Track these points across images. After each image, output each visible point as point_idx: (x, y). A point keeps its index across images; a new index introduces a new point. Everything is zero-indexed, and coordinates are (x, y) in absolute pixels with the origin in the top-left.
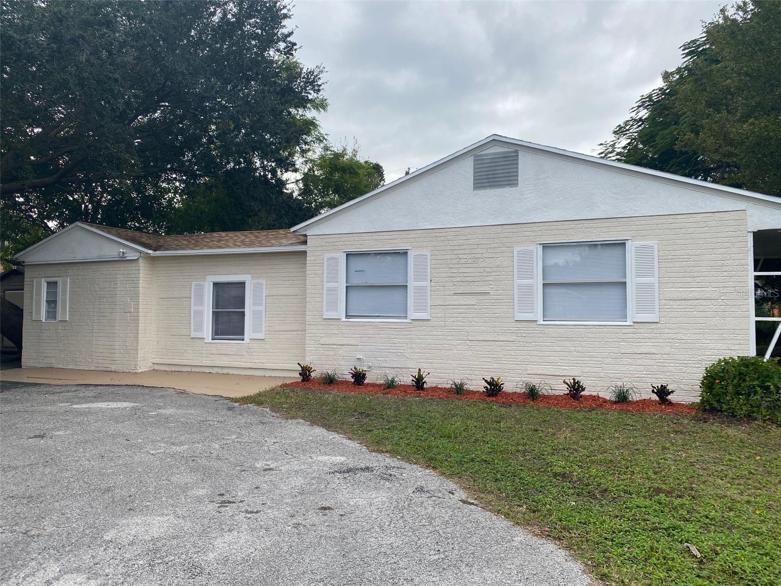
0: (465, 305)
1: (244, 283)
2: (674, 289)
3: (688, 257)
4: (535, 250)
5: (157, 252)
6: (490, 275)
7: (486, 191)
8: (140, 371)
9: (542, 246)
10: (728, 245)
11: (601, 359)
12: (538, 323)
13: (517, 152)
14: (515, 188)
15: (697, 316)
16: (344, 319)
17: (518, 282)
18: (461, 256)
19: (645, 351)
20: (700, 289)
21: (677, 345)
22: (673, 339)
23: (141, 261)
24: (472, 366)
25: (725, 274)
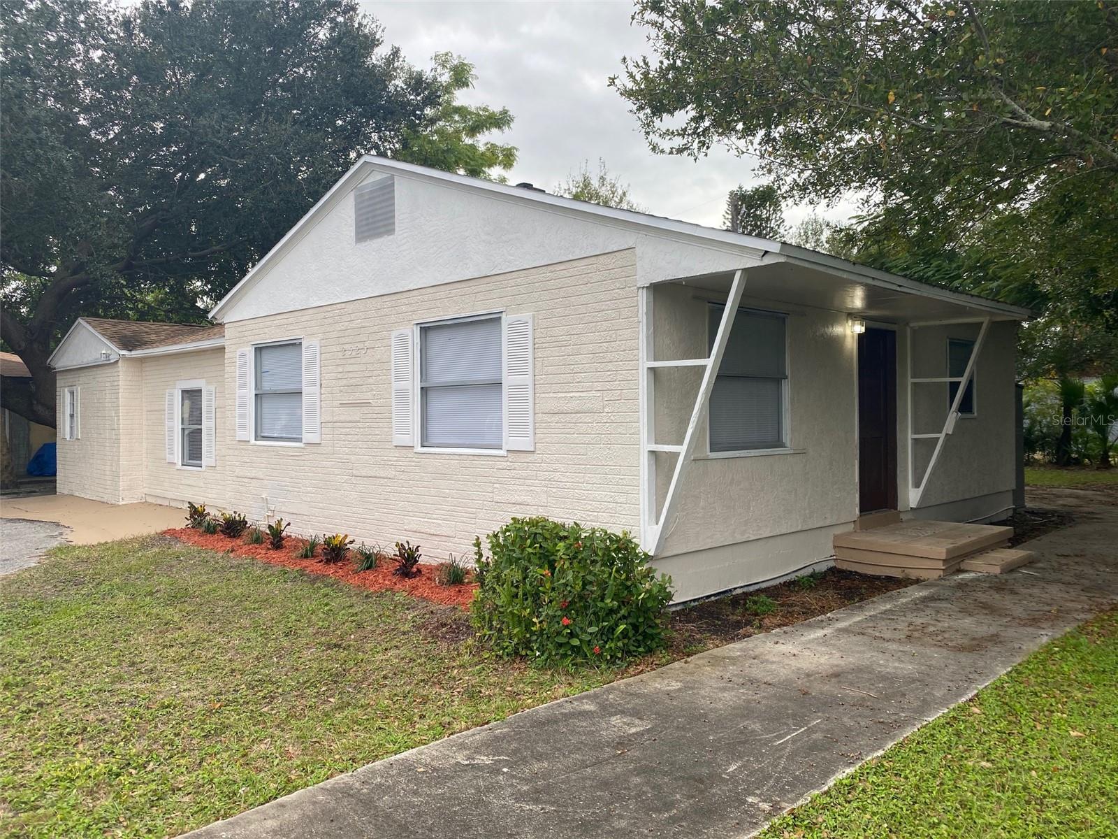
0: (350, 422)
1: (201, 390)
2: (551, 395)
3: (567, 338)
4: (410, 334)
5: (133, 352)
6: (371, 374)
7: (366, 244)
8: (121, 503)
9: (419, 326)
10: (613, 314)
11: (474, 510)
12: (415, 450)
13: (392, 178)
14: (391, 237)
15: (577, 441)
16: (253, 441)
17: (395, 385)
18: (346, 347)
19: (520, 499)
20: (581, 394)
21: (554, 490)
22: (550, 480)
23: (120, 363)
24: (356, 515)
25: (610, 366)
